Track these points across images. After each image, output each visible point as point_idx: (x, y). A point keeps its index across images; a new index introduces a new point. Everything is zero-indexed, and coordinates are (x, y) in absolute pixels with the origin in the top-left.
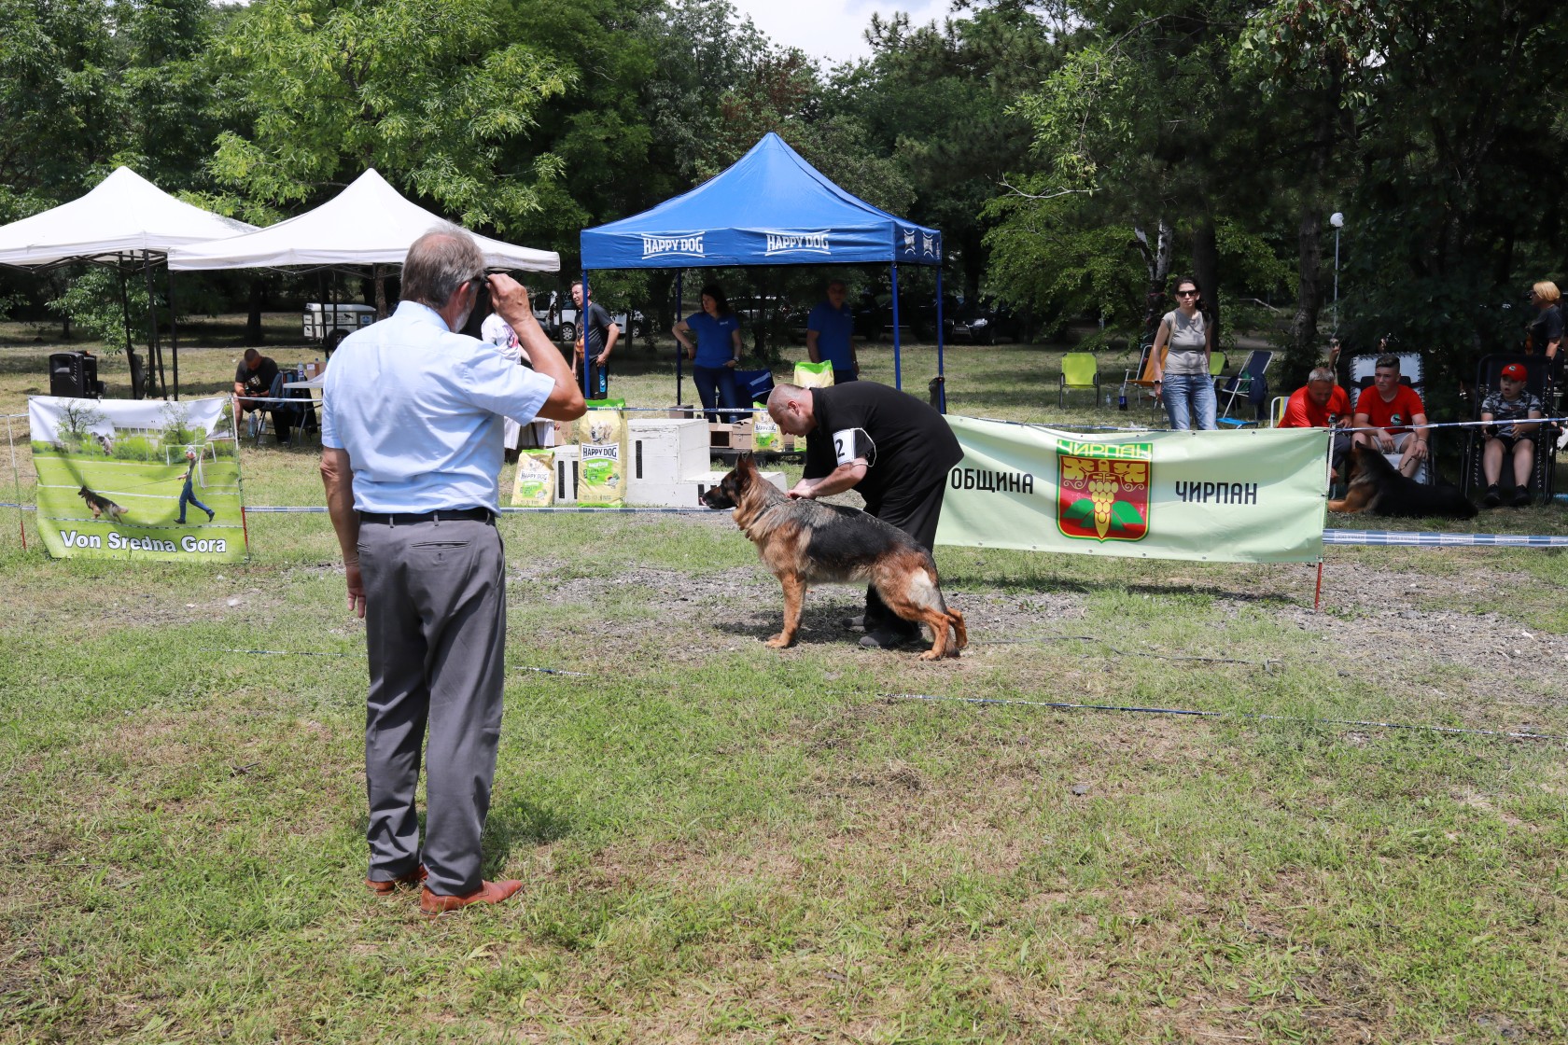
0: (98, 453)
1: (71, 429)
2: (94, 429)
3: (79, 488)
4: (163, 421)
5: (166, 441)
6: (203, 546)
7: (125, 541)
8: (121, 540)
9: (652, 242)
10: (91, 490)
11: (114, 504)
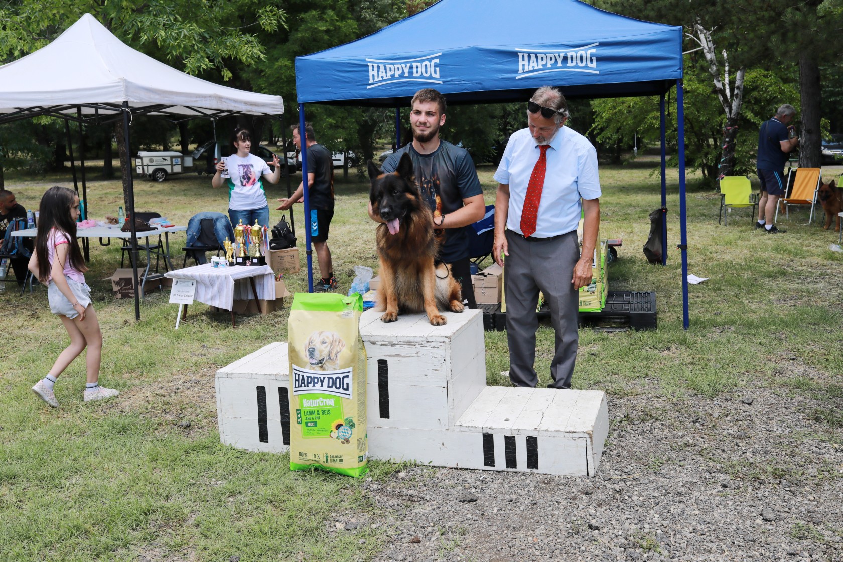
9: (378, 67)
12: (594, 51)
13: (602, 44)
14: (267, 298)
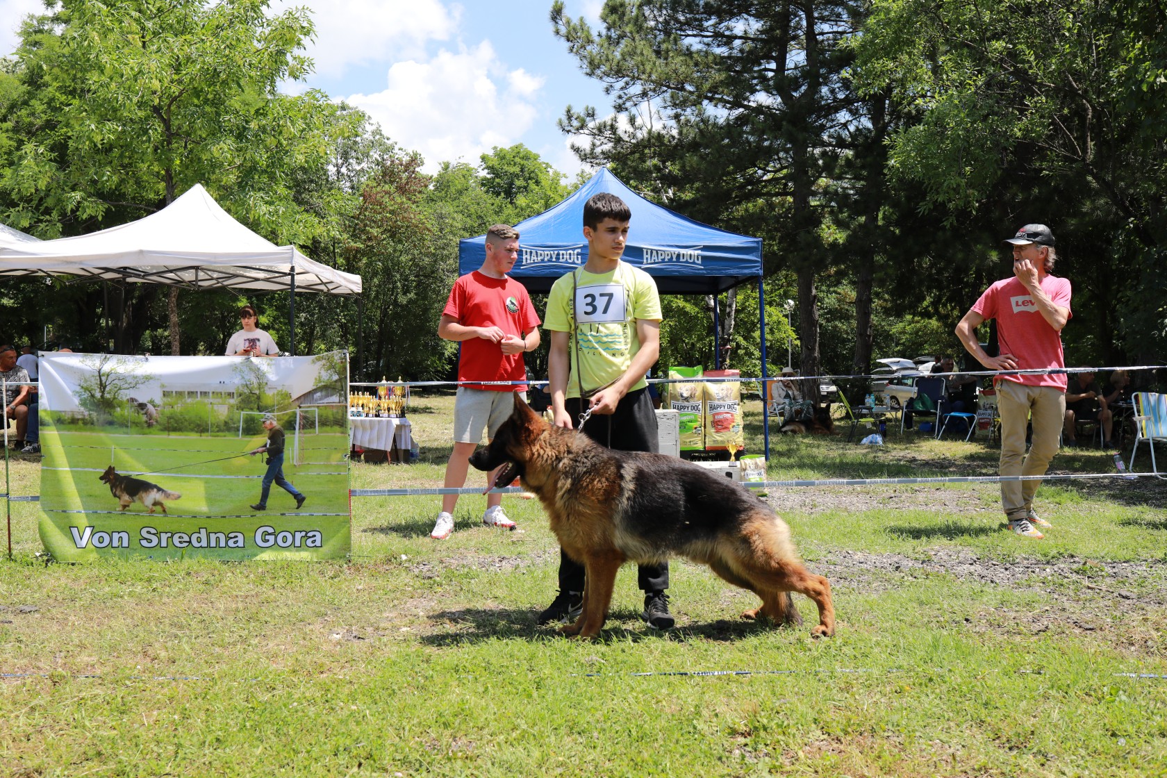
0: (136, 424)
1: (98, 395)
2: (132, 394)
3: (102, 471)
4: (235, 383)
5: (240, 408)
6: (285, 539)
7: (164, 537)
8: (157, 534)
9: (531, 253)
10: (121, 473)
11: (159, 489)
12: (699, 252)
13: (706, 248)
14: (403, 448)
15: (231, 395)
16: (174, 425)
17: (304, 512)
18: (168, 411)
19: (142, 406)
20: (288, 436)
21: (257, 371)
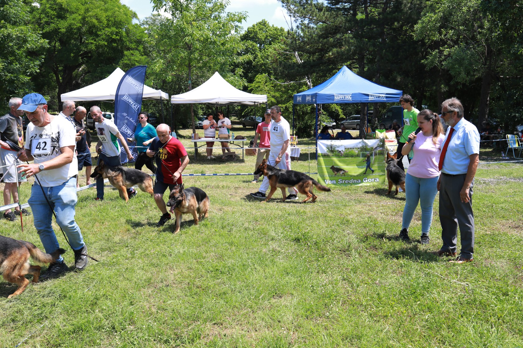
0: (338, 156)
1: (330, 149)
2: (338, 149)
4: (360, 145)
5: (361, 151)
6: (370, 180)
7: (343, 181)
8: (342, 181)
10: (335, 167)
11: (344, 170)
13: (387, 94)
15: (359, 148)
16: (347, 156)
17: (374, 174)
18: (345, 152)
19: (340, 152)
20: (371, 157)
21: (365, 143)
